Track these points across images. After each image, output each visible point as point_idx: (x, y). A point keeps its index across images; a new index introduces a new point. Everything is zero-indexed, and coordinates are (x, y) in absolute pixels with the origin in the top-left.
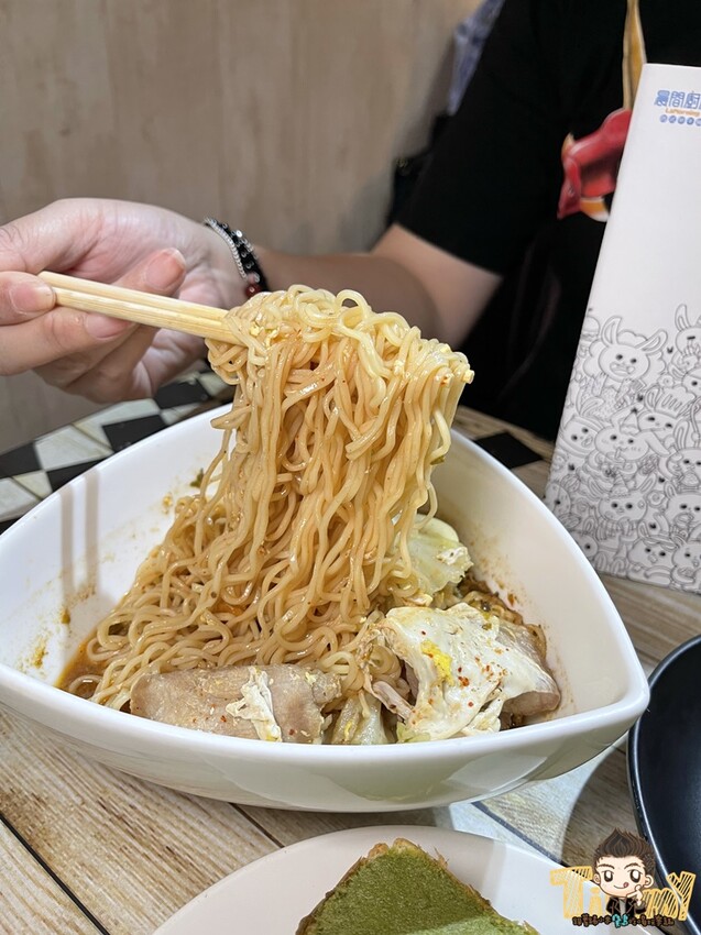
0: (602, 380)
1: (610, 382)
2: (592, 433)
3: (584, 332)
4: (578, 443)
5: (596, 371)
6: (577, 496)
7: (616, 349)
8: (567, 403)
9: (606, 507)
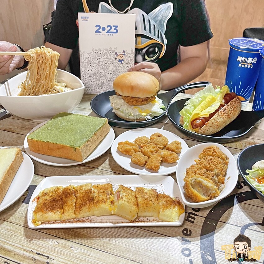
0: (84, 61)
1: (86, 62)
2: (85, 70)
3: (80, 54)
4: (84, 73)
5: (83, 60)
6: (86, 81)
7: (85, 56)
8: (80, 66)
9: (91, 82)
